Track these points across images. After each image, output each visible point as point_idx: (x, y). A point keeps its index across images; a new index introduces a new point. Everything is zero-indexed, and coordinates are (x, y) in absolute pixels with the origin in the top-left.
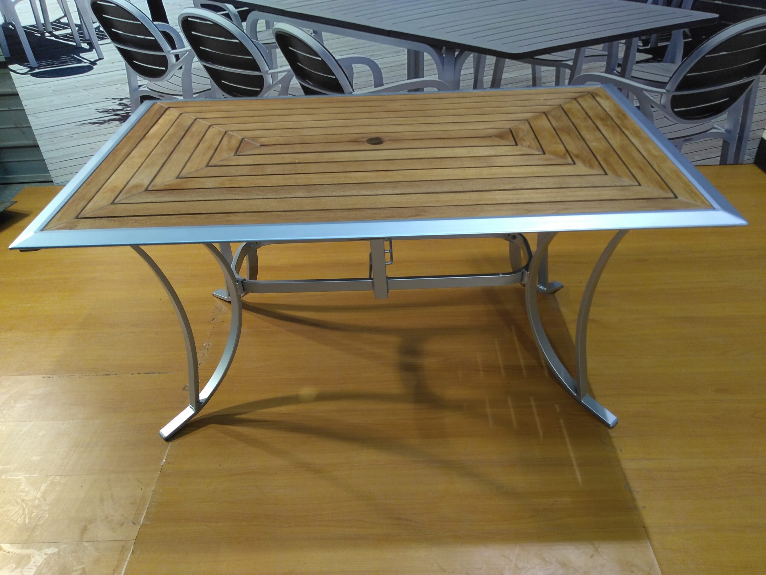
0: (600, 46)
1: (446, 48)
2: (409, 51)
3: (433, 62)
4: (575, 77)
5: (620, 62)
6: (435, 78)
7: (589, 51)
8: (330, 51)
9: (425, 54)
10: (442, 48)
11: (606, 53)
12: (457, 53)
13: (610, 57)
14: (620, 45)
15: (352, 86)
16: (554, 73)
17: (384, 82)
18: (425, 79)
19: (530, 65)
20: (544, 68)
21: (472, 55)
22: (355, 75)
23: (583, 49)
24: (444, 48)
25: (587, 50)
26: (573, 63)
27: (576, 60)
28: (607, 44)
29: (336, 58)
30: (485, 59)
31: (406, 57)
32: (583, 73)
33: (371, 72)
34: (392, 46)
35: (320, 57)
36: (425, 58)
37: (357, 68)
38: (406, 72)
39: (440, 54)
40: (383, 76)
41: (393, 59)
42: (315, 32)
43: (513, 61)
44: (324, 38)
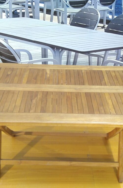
0: (114, 51)
1: (56, 48)
2: (42, 48)
3: (51, 52)
4: (105, 61)
5: (122, 57)
6: (52, 58)
7: (110, 52)
8: (11, 47)
9: (48, 50)
10: (54, 48)
11: (116, 53)
12: (60, 50)
13: (118, 54)
14: (121, 51)
15: (20, 59)
16: (97, 59)
17: (33, 59)
18: (48, 58)
19: (88, 56)
20: (93, 57)
21: (66, 51)
22: (21, 56)
23: (107, 51)
24: (55, 48)
25: (109, 52)
26: (104, 56)
27: (105, 55)
28: (117, 50)
29: (14, 49)
30: (71, 53)
31: (41, 50)
32: (107, 60)
33: (27, 55)
34: (36, 46)
35: (7, 48)
37: (22, 53)
38: (41, 56)
39: (54, 50)
40: (32, 56)
41: (36, 51)
42: (5, 39)
43: (82, 54)
44: (9, 42)
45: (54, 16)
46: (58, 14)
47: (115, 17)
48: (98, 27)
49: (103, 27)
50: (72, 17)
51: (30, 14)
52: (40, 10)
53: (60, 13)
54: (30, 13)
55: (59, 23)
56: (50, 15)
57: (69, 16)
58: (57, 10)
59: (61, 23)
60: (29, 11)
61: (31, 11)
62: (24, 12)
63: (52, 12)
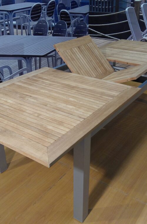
2: (18, 60)
4: (56, 59)
6: (26, 67)
9: (23, 60)
10: (26, 58)
12: (30, 58)
15: (3, 76)
17: (12, 73)
18: (23, 68)
19: (47, 58)
20: (49, 58)
21: (34, 58)
22: (4, 73)
26: (55, 55)
30: (37, 58)
33: (8, 70)
36: (23, 62)
37: (5, 70)
38: (18, 67)
39: (26, 60)
40: (12, 70)
41: (14, 64)
43: (43, 58)
45: (23, 30)
46: (25, 28)
47: (56, 24)
48: (49, 33)
49: (51, 33)
50: (33, 28)
51: (7, 32)
52: (14, 27)
53: (26, 27)
54: (7, 30)
55: (27, 35)
56: (21, 30)
57: (32, 29)
58: (24, 25)
59: (28, 35)
60: (7, 29)
61: (8, 29)
62: (3, 31)
63: (22, 27)
